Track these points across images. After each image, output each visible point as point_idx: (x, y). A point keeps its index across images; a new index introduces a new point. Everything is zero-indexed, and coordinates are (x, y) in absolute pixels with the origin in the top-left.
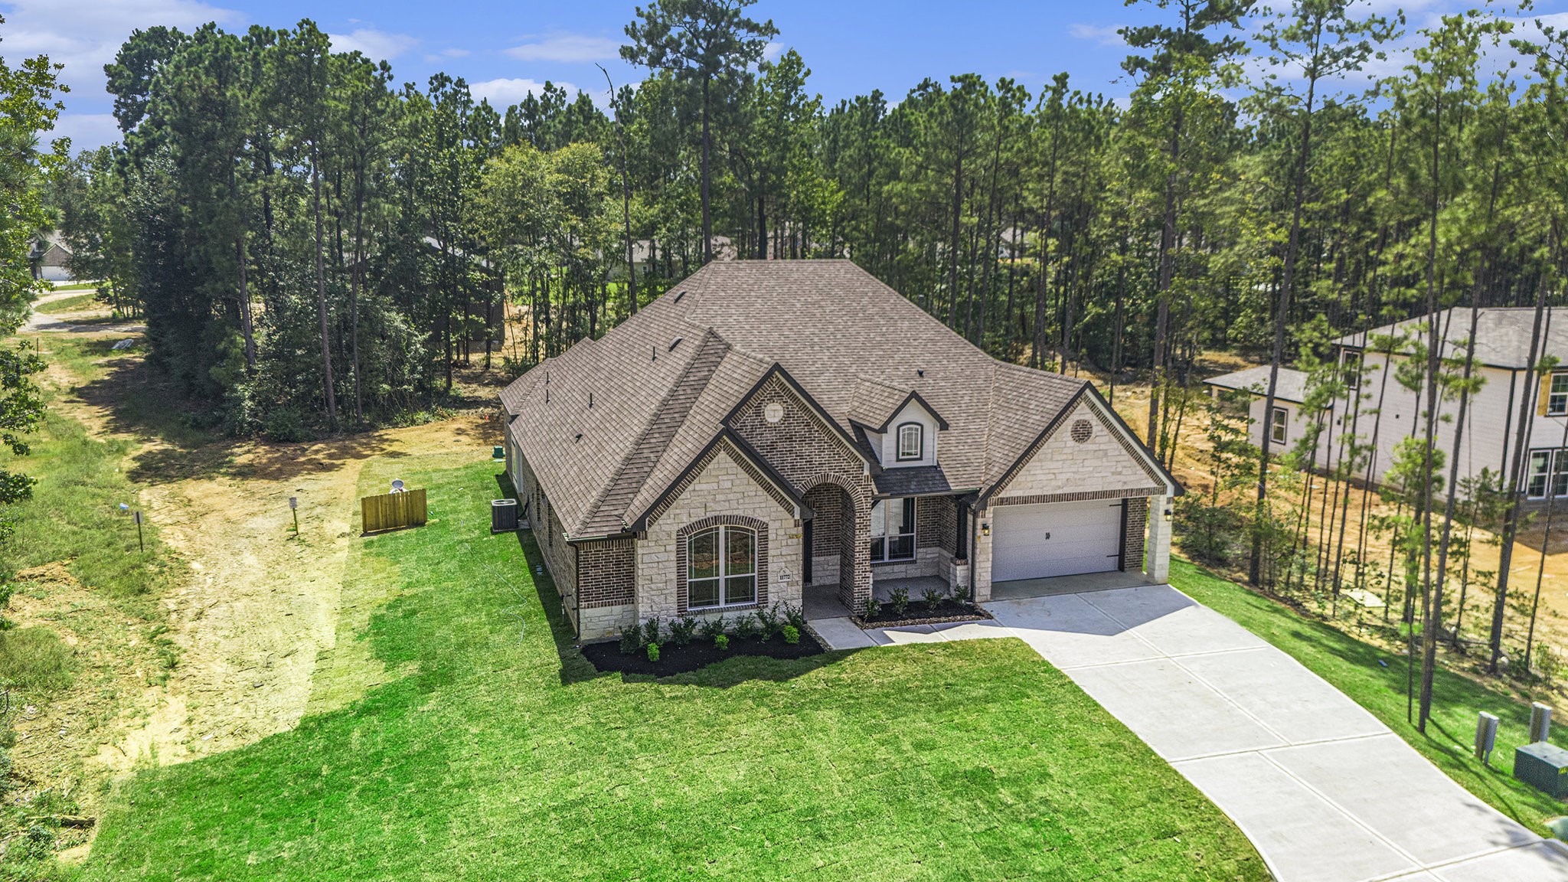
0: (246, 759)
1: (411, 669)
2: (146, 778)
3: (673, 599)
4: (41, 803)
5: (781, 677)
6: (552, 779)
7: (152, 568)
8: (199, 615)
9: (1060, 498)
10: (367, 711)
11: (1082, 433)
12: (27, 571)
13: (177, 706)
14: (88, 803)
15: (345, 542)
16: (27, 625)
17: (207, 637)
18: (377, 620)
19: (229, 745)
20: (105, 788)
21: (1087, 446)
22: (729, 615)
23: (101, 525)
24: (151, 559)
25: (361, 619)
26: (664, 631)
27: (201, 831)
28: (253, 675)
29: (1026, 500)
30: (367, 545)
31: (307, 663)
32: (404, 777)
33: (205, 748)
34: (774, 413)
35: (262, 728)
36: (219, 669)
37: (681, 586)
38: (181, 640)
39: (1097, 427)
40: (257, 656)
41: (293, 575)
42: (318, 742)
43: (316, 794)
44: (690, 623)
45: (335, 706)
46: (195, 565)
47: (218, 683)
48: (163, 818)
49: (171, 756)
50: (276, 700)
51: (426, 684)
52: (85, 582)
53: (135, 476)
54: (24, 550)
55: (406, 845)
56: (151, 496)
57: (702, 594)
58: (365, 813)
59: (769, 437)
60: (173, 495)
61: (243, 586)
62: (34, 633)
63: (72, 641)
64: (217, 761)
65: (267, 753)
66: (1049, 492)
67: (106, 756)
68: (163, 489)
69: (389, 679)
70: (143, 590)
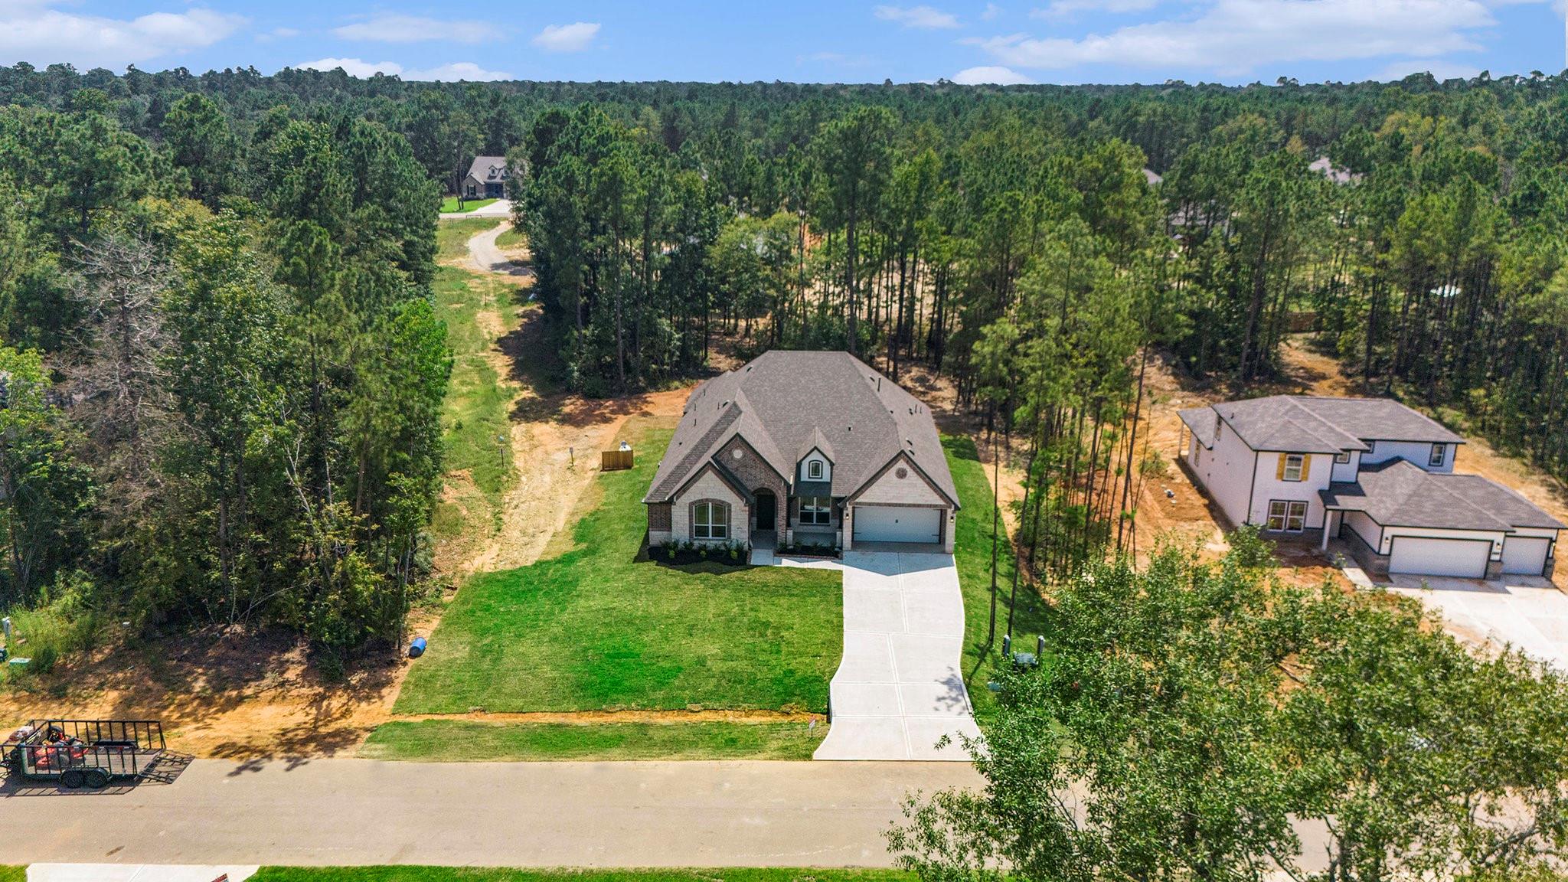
0: (512, 574)
1: (583, 546)
2: (477, 575)
3: (687, 532)
4: (442, 579)
5: (718, 573)
6: (608, 599)
7: (505, 478)
8: (516, 506)
9: (890, 505)
10: (559, 562)
11: (902, 474)
12: (453, 473)
13: (496, 547)
14: (456, 581)
15: (591, 474)
16: (449, 502)
17: (516, 518)
18: (583, 520)
19: (509, 567)
20: (463, 577)
21: (904, 481)
22: (712, 542)
23: (491, 449)
24: (505, 473)
25: (577, 519)
26: (681, 546)
27: (490, 597)
28: (526, 539)
29: (870, 504)
30: (601, 477)
31: (548, 537)
32: (560, 590)
33: (501, 567)
34: (738, 454)
35: (523, 563)
36: (516, 534)
37: (691, 527)
38: (505, 518)
39: (910, 472)
40: (531, 530)
41: (561, 491)
42: (537, 572)
43: (530, 591)
44: (692, 544)
45: (549, 558)
46: (523, 479)
47: (513, 541)
48: (479, 590)
49: (488, 569)
50: (531, 552)
51: (584, 554)
52: (476, 482)
53: (513, 416)
54: (453, 461)
55: (551, 613)
56: (517, 430)
57: (702, 532)
58: (542, 600)
59: (736, 465)
60: (527, 432)
61: (538, 494)
62: (451, 506)
63: (465, 512)
64: (502, 573)
65: (520, 573)
66: (883, 501)
67: (466, 565)
68: (524, 426)
69: (573, 549)
70: (497, 490)
